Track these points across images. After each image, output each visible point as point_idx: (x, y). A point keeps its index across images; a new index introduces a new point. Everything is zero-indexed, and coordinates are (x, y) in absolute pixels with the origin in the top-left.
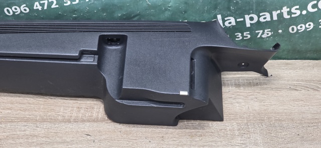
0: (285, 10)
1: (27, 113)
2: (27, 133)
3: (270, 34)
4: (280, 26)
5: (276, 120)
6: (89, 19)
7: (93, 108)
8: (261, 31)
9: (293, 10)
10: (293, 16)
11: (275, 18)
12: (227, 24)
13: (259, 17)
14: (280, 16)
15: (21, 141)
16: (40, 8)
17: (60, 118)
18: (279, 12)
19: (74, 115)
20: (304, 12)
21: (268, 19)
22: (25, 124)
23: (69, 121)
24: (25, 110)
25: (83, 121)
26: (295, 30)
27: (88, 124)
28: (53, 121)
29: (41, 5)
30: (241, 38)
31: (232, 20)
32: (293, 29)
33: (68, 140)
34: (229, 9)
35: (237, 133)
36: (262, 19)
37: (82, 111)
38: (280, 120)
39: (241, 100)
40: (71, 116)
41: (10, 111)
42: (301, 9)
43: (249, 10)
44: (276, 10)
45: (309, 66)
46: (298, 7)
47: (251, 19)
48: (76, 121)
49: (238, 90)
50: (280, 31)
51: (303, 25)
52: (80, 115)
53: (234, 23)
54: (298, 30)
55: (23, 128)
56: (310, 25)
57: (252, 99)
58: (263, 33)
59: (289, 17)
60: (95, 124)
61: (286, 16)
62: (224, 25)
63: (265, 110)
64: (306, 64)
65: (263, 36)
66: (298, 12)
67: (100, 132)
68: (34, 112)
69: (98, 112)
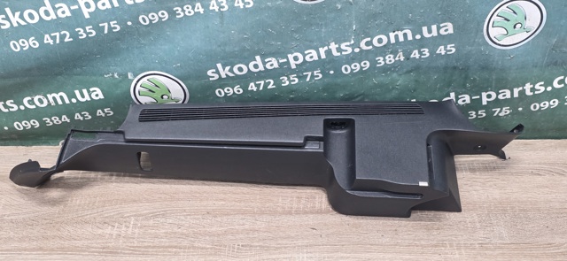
0: (528, 87)
1: (243, 204)
2: (247, 227)
3: (508, 112)
4: (520, 104)
5: (521, 210)
6: (308, 100)
7: (315, 198)
8: (499, 109)
9: (537, 87)
10: (536, 92)
11: (516, 95)
12: (460, 102)
13: (498, 94)
14: (522, 93)
15: (241, 236)
16: (255, 89)
17: (279, 209)
18: (521, 88)
19: (295, 206)
20: (549, 89)
21: (508, 96)
22: (243, 217)
23: (290, 213)
24: (240, 201)
25: (306, 213)
26: (537, 108)
27: (311, 216)
28: (273, 213)
29: (256, 85)
30: (475, 116)
31: (467, 98)
32: (535, 107)
33: (293, 235)
34: (464, 86)
35: (478, 225)
36: (500, 97)
37: (303, 202)
38: (524, 210)
39: (478, 188)
40: (292, 208)
41: (223, 203)
42: (546, 86)
43: (488, 87)
44: (518, 87)
45: (551, 146)
46: (542, 83)
47: (489, 96)
48: (297, 212)
49: (474, 176)
50: (520, 109)
51: (547, 103)
52: (302, 206)
53: (468, 101)
54: (540, 107)
55: (241, 222)
56: (554, 102)
57: (491, 186)
58: (500, 112)
59: (532, 94)
60: (320, 216)
61: (529, 93)
62: (457, 103)
63: (507, 199)
64: (547, 145)
65: (500, 114)
66: (543, 89)
67: (325, 225)
68: (250, 204)
69: (321, 203)
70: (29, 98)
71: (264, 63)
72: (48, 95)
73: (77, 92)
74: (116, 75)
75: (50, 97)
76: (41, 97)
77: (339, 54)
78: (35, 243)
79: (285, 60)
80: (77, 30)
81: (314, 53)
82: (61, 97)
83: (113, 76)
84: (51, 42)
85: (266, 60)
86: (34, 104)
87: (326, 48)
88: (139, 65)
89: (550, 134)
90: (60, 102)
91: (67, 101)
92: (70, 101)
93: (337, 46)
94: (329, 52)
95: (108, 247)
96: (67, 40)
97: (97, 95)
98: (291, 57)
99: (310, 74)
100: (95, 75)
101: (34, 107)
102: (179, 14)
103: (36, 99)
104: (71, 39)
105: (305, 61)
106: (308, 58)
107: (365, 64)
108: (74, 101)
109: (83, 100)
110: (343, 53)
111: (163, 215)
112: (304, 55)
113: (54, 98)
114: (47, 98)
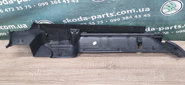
0: (175, 27)
2: (77, 73)
3: (168, 33)
5: (169, 69)
9: (179, 26)
11: (171, 29)
13: (165, 28)
15: (75, 77)
17: (88, 67)
18: (173, 27)
19: (93, 65)
20: (183, 27)
21: (168, 29)
22: (76, 69)
23: (91, 68)
24: (75, 63)
25: (97, 68)
27: (99, 70)
28: (86, 68)
31: (154, 29)
32: (177, 32)
33: (92, 77)
34: (153, 26)
35: (155, 74)
37: (96, 64)
38: (171, 69)
39: (156, 60)
40: (92, 66)
41: (69, 64)
42: (182, 26)
43: (161, 26)
44: (172, 26)
46: (181, 25)
47: (162, 29)
48: (94, 68)
49: (154, 55)
50: (172, 32)
51: (182, 31)
52: (95, 66)
54: (179, 32)
55: (75, 71)
56: (184, 31)
58: (165, 33)
59: (177, 28)
60: (101, 70)
62: (150, 30)
63: (165, 64)
64: (181, 43)
66: (180, 27)
67: (103, 73)
68: (78, 64)
69: (102, 64)
70: (2, 26)
71: (83, 19)
72: (8, 26)
73: (18, 25)
74: (31, 21)
75: (9, 26)
76: (6, 26)
77: (109, 16)
78: (6, 78)
79: (90, 18)
80: (16, 7)
81: (100, 16)
82: (13, 27)
83: (30, 21)
84: (8, 11)
85: (83, 18)
86: (4, 28)
87: (104, 15)
88: (39, 18)
89: (182, 39)
90: (13, 28)
91: (15, 28)
92: (16, 28)
93: (108, 14)
94: (105, 16)
95: (30, 80)
96: (13, 10)
97: (25, 27)
98: (92, 17)
99: (99, 22)
100: (24, 20)
101: (4, 29)
102: (52, 3)
103: (4, 27)
104: (14, 10)
105: (97, 18)
106: (98, 17)
107: (118, 19)
108: (17, 28)
109: (21, 28)
110: (111, 16)
111: (49, 68)
112: (97, 17)
113: (10, 27)
114: (8, 27)
